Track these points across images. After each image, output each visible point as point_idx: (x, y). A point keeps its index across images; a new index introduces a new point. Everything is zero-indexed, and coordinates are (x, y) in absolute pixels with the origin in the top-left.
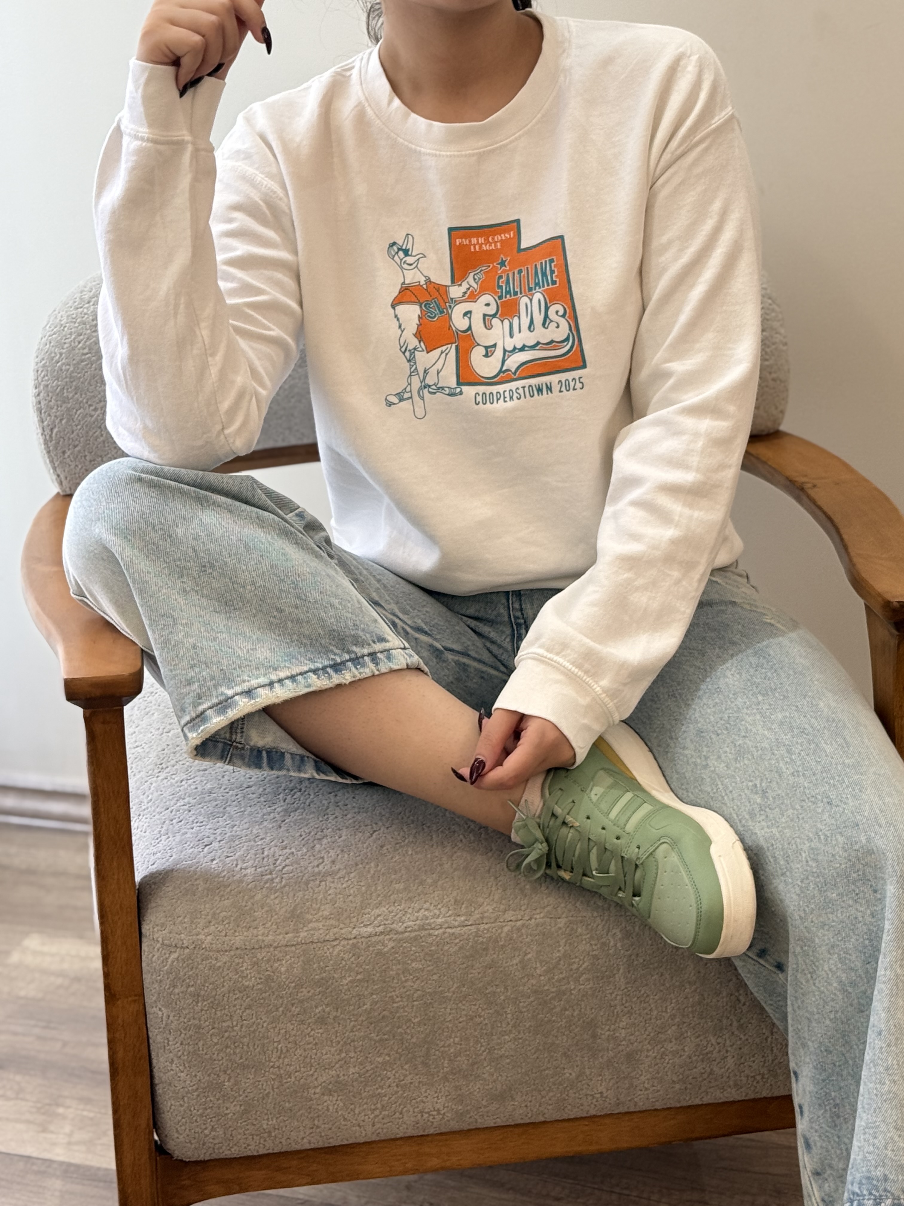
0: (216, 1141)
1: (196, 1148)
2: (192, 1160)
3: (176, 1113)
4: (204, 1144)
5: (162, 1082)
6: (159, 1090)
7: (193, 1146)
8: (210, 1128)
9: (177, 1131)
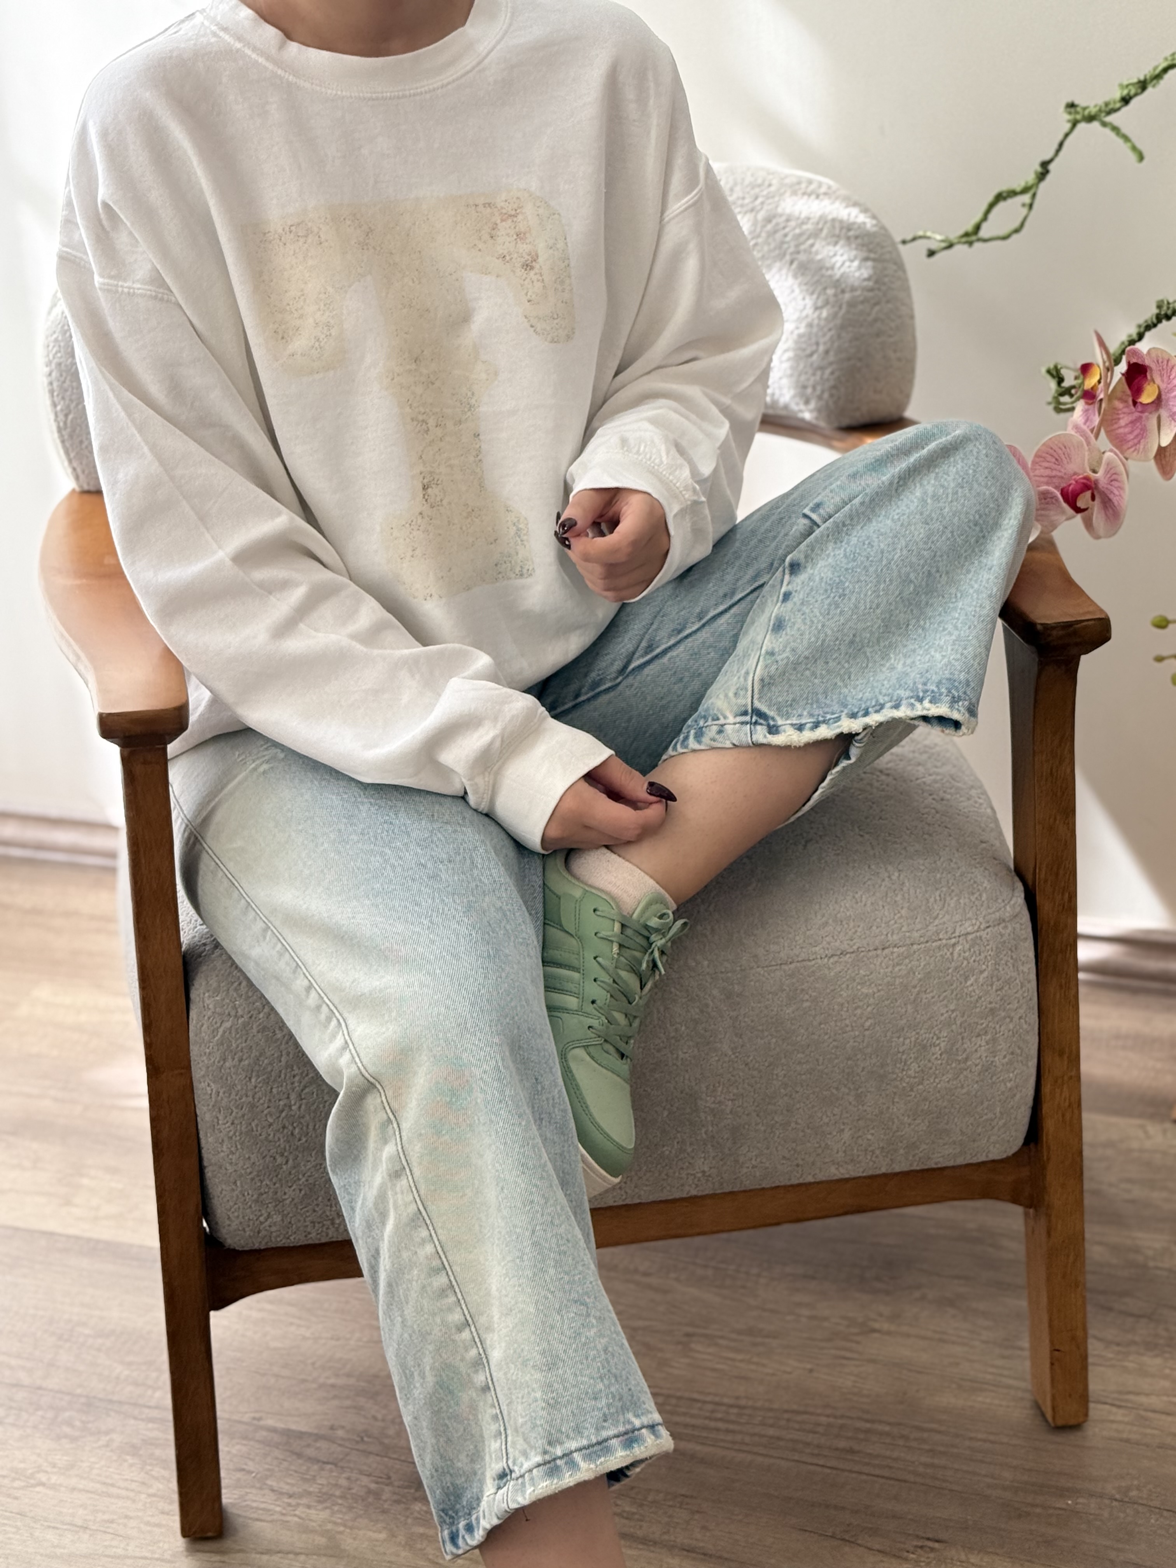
0: (273, 1229)
1: (250, 1236)
2: (246, 1249)
3: (228, 1198)
4: (259, 1232)
5: (211, 1165)
6: (209, 1173)
7: (248, 1233)
8: (265, 1215)
9: (229, 1218)
